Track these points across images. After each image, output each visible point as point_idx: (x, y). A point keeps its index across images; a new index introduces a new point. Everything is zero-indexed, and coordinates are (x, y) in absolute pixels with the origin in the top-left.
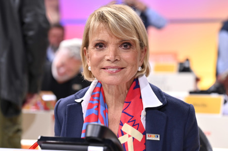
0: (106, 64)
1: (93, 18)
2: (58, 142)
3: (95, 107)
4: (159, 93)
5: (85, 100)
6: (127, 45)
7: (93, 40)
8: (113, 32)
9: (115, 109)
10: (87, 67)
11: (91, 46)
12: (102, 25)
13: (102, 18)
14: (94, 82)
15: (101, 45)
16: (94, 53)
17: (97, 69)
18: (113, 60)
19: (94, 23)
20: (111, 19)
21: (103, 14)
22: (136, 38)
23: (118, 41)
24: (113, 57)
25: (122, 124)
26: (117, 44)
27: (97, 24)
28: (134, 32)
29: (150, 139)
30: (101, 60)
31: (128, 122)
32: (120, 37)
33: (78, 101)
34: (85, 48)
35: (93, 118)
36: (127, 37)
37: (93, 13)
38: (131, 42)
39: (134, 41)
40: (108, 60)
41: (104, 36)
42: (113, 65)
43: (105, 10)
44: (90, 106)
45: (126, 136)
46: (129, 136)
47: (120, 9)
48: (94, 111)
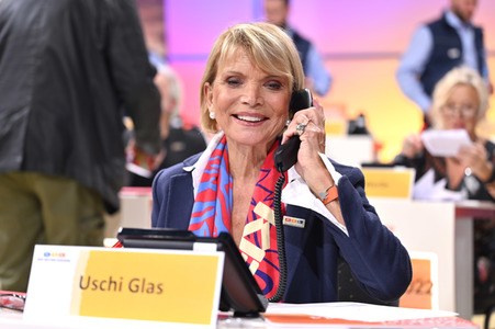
0: (239, 109)
1: (226, 41)
3: (212, 179)
5: (198, 167)
6: (275, 84)
7: (224, 71)
8: (255, 59)
9: (245, 182)
10: (208, 113)
11: (219, 79)
12: (242, 50)
13: (242, 40)
14: (212, 142)
15: (235, 81)
16: (222, 91)
17: (226, 116)
18: (253, 104)
19: (228, 48)
20: (255, 41)
21: (244, 33)
22: (289, 75)
23: (263, 75)
24: (254, 99)
25: (254, 203)
26: (260, 81)
27: (233, 49)
28: (288, 64)
30: (233, 102)
31: (264, 201)
32: (267, 70)
33: (188, 169)
34: (207, 84)
35: (208, 196)
36: (275, 71)
37: (225, 32)
38: (282, 80)
39: (287, 78)
40: (245, 103)
41: (243, 65)
42: (253, 111)
43: (245, 27)
44: (205, 178)
45: (260, 221)
46: (265, 221)
47: (268, 30)
48: (210, 185)
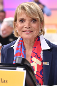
0: (25, 29)
1: (19, 8)
2: (3, 65)
3: (20, 49)
4: (49, 43)
5: (15, 46)
6: (34, 20)
7: (19, 18)
8: (28, 14)
9: (29, 50)
10: (16, 31)
11: (18, 21)
12: (23, 11)
13: (23, 8)
14: (19, 38)
15: (22, 21)
16: (19, 24)
17: (21, 32)
18: (28, 28)
19: (19, 10)
20: (27, 8)
21: (23, 6)
22: (38, 17)
23: (30, 19)
24: (28, 26)
25: (32, 57)
26: (30, 20)
27: (21, 11)
28: (37, 14)
29: (45, 64)
30: (22, 27)
31: (35, 56)
32: (31, 17)
33: (12, 46)
34: (15, 22)
35: (19, 54)
36: (34, 17)
37: (19, 6)
38: (36, 19)
39: (38, 19)
40: (26, 28)
41: (24, 16)
42: (28, 30)
43: (24, 4)
44: (17, 49)
45: (34, 63)
46: (35, 63)
47: (31, 4)
48: (19, 51)
